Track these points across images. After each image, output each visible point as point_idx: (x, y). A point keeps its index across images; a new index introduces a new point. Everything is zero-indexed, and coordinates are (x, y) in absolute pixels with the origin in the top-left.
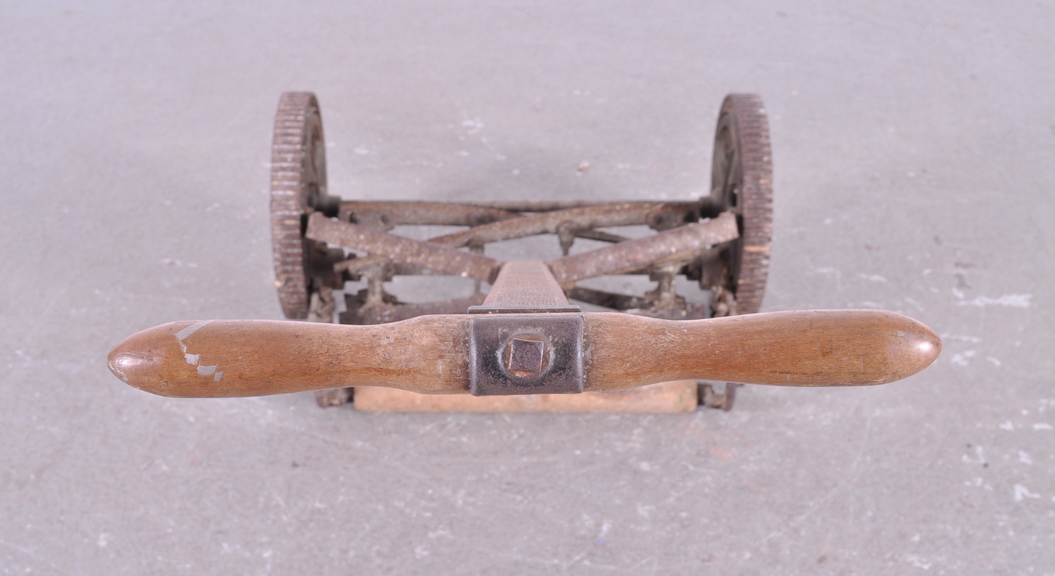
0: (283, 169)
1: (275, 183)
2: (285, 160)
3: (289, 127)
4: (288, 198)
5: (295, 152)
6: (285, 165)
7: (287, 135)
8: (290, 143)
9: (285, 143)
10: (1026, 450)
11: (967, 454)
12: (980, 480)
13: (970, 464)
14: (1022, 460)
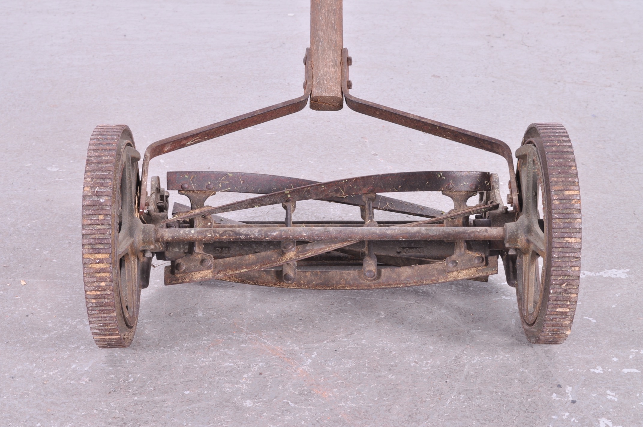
10: (613, 390)
11: (558, 393)
12: (567, 414)
13: (559, 401)
14: (609, 397)
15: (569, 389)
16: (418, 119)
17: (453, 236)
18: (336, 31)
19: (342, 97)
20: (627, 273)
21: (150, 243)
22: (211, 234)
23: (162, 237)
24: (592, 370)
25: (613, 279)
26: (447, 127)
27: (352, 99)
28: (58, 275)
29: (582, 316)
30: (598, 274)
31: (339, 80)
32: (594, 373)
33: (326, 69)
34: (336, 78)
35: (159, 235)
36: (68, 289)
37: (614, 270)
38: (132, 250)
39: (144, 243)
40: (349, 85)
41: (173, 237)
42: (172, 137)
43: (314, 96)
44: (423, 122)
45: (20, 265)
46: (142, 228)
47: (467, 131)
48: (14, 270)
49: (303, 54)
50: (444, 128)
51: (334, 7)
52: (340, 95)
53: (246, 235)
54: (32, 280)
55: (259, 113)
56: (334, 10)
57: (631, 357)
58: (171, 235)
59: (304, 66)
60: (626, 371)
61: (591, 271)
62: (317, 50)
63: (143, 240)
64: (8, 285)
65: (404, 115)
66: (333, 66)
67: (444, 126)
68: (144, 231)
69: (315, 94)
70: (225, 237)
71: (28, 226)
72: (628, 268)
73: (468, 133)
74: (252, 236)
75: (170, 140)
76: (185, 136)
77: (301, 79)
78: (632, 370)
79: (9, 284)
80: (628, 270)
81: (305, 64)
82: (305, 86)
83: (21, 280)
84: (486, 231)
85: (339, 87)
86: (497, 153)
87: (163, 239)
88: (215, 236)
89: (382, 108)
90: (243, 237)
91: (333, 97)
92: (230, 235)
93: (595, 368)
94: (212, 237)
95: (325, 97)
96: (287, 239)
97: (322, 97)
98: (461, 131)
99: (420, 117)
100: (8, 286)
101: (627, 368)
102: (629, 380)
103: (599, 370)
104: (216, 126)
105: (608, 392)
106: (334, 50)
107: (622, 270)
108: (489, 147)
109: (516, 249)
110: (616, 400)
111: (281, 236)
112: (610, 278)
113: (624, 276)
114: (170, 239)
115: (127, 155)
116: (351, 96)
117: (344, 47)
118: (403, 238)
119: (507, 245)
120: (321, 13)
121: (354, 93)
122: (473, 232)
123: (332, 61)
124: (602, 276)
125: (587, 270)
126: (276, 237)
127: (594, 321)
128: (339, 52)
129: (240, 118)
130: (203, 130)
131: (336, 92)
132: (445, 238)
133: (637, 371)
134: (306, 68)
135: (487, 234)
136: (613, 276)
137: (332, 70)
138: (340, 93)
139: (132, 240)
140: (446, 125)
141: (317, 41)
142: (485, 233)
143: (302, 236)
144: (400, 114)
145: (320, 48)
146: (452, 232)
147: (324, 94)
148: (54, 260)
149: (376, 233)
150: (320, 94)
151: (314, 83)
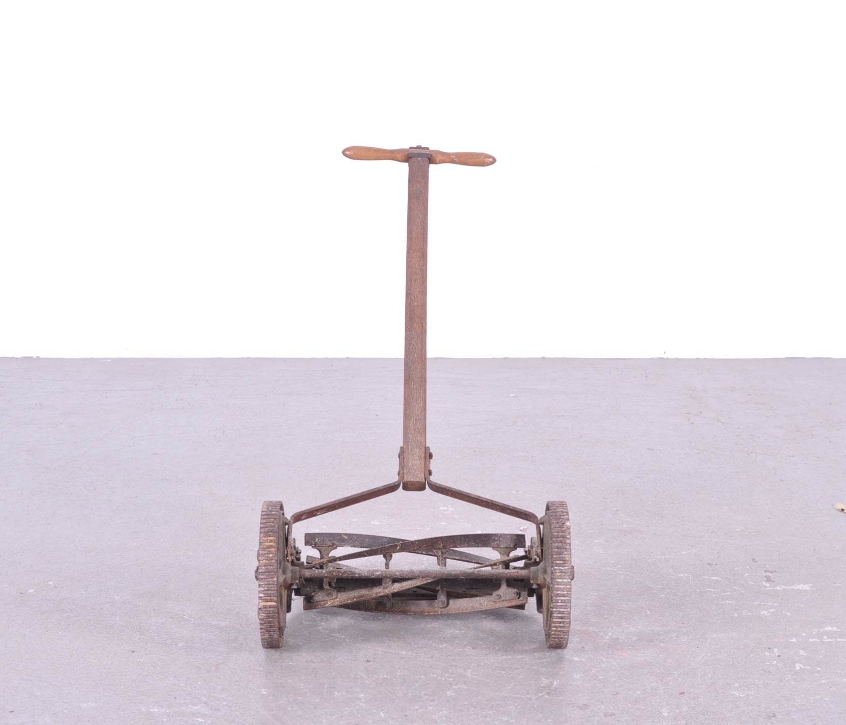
0: (564, 596)
1: (568, 587)
2: (562, 601)
3: (560, 623)
4: (560, 577)
5: (557, 607)
6: (562, 598)
7: (562, 618)
8: (560, 612)
9: (563, 612)
10: (803, 650)
11: (768, 652)
12: (775, 662)
13: (770, 656)
14: (801, 654)
15: (776, 650)
16: (477, 497)
17: (496, 575)
18: (421, 434)
19: (424, 481)
20: (810, 586)
21: (296, 579)
22: (336, 573)
23: (304, 575)
24: (790, 640)
25: (801, 590)
26: (496, 503)
27: (432, 483)
29: (781, 612)
30: (790, 587)
31: (423, 470)
32: (791, 641)
33: (413, 462)
34: (421, 468)
35: (302, 573)
37: (801, 585)
38: (284, 583)
39: (292, 579)
40: (430, 473)
41: (311, 575)
42: (307, 510)
43: (405, 480)
44: (480, 500)
46: (291, 569)
47: (510, 506)
49: (398, 451)
50: (495, 504)
51: (420, 417)
52: (423, 480)
53: (359, 574)
55: (367, 493)
56: (420, 419)
57: (814, 633)
58: (309, 574)
59: (398, 459)
60: (811, 640)
61: (786, 586)
62: (408, 448)
63: (292, 577)
65: (468, 495)
66: (419, 460)
67: (494, 503)
68: (292, 571)
69: (406, 480)
70: (345, 575)
72: (811, 583)
73: (510, 508)
74: (363, 575)
75: (306, 511)
76: (316, 508)
77: (396, 469)
78: (815, 640)
80: (811, 585)
81: (399, 458)
82: (399, 474)
84: (518, 572)
85: (423, 475)
86: (530, 521)
87: (304, 576)
88: (339, 574)
89: (453, 490)
90: (357, 575)
91: (418, 482)
92: (348, 574)
93: (791, 639)
94: (337, 575)
95: (413, 482)
96: (386, 577)
97: (410, 482)
98: (506, 506)
99: (478, 496)
101: (812, 638)
102: (813, 645)
103: (794, 640)
104: (337, 502)
105: (800, 651)
106: (420, 448)
107: (807, 585)
108: (525, 517)
109: (538, 585)
110: (805, 655)
111: (382, 575)
112: (799, 590)
113: (808, 589)
114: (309, 576)
115: (283, 521)
116: (431, 481)
117: (427, 446)
118: (463, 576)
119: (532, 582)
120: (411, 421)
121: (434, 479)
122: (509, 573)
123: (418, 456)
124: (793, 589)
125: (783, 585)
126: (379, 575)
127: (789, 614)
128: (423, 450)
129: (354, 497)
130: (328, 505)
131: (420, 478)
132: (491, 576)
133: (818, 640)
134: (400, 461)
135: (518, 574)
136: (801, 589)
137: (418, 462)
138: (424, 479)
139: (285, 576)
140: (496, 502)
141: (408, 442)
142: (516, 574)
143: (396, 575)
144: (465, 494)
145: (410, 447)
146: (495, 573)
147: (412, 480)
149: (444, 573)
150: (409, 480)
151: (405, 472)
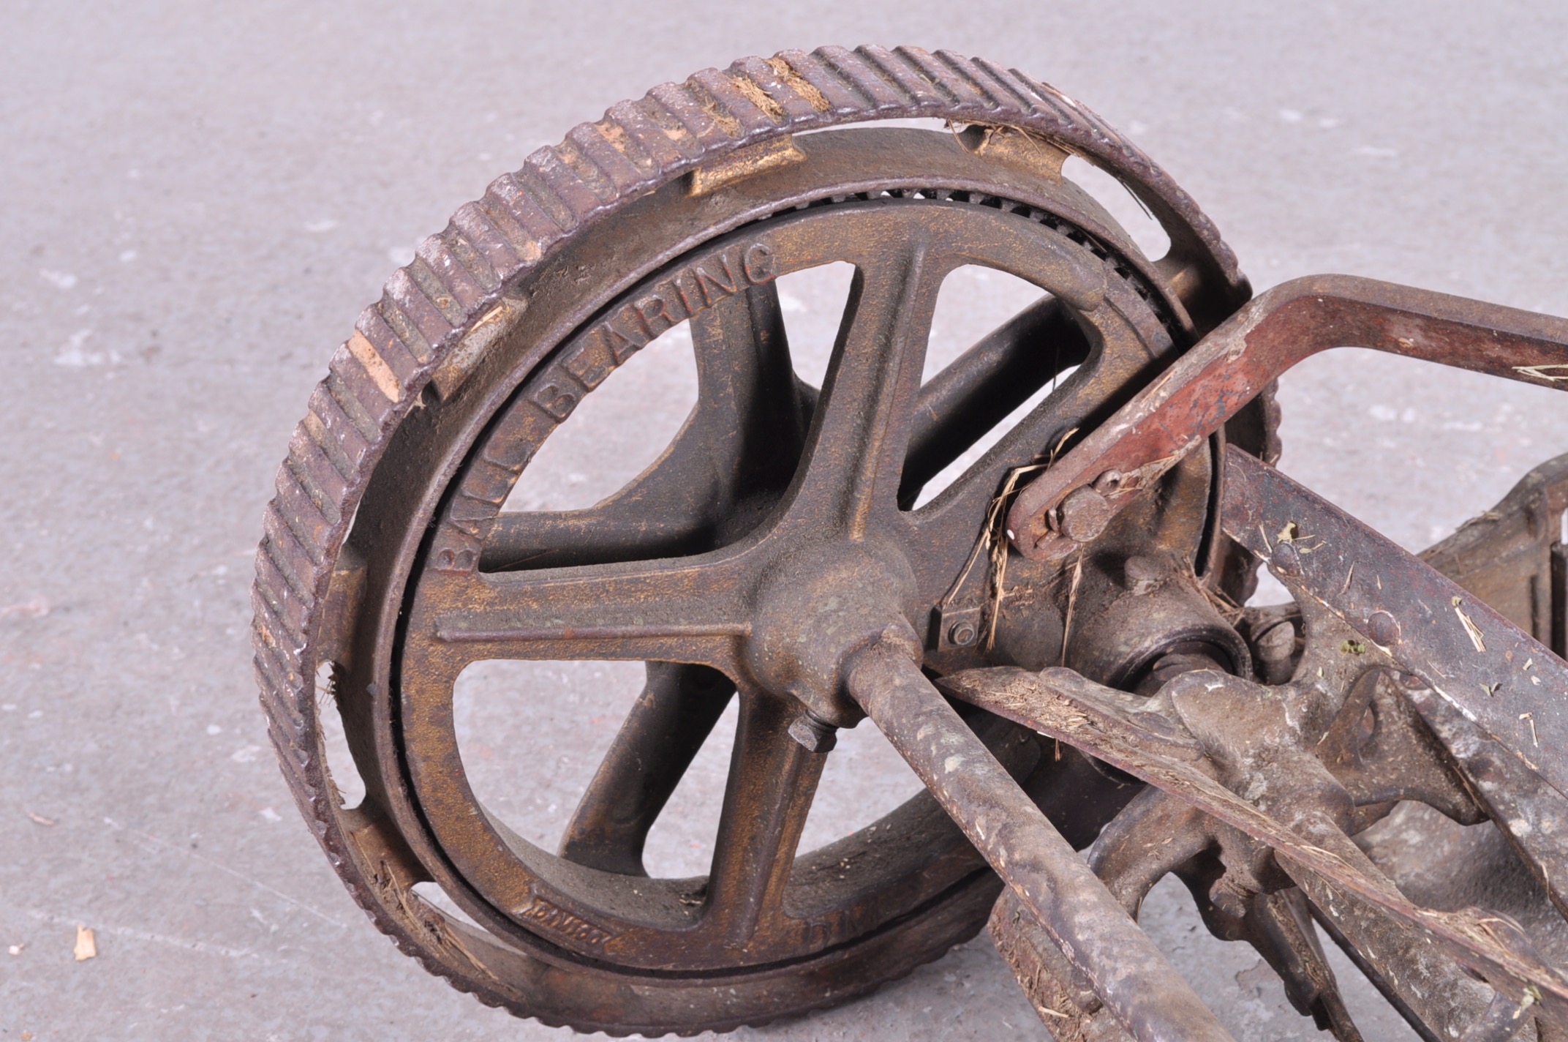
28: (256, 914)
36: (279, 1021)
45: (108, 820)
48: (70, 855)
54: (129, 931)
64: (14, 950)
71: (216, 577)
79: (16, 944)
83: (80, 930)
100: (13, 957)
148: (269, 814)
